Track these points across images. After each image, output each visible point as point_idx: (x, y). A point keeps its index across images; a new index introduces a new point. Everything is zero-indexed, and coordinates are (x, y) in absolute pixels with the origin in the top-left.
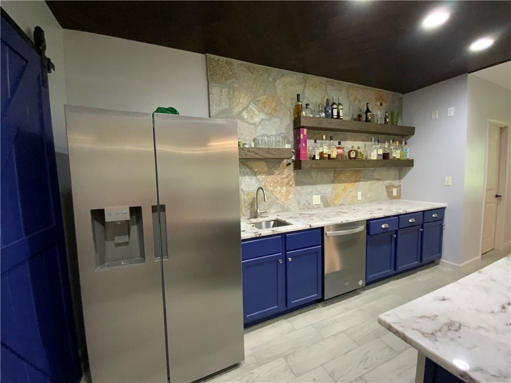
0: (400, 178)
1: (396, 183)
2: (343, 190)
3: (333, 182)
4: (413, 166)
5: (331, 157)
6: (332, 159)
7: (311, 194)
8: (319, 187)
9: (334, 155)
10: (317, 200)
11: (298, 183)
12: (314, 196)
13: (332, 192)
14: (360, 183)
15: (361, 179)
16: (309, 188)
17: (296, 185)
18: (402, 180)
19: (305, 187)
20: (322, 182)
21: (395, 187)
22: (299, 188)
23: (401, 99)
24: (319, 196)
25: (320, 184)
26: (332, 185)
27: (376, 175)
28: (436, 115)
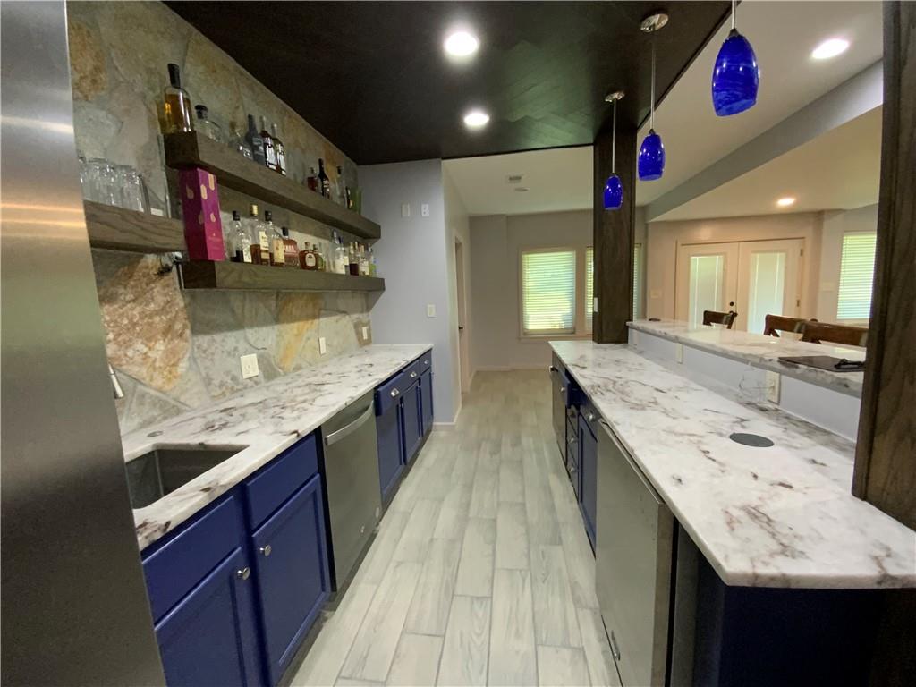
0: (368, 308)
1: (363, 317)
2: (297, 335)
3: (277, 321)
4: (384, 289)
5: (276, 261)
6: (277, 264)
7: (234, 353)
8: (251, 334)
9: (280, 257)
10: (250, 366)
11: (200, 326)
12: (243, 358)
13: (278, 344)
14: (321, 319)
15: (322, 312)
16: (230, 339)
17: (195, 332)
18: (370, 313)
19: (218, 337)
20: (257, 322)
21: (365, 325)
22: (204, 340)
23: (355, 172)
24: (254, 356)
25: (252, 326)
26: (276, 327)
27: (341, 304)
28: (407, 211)
